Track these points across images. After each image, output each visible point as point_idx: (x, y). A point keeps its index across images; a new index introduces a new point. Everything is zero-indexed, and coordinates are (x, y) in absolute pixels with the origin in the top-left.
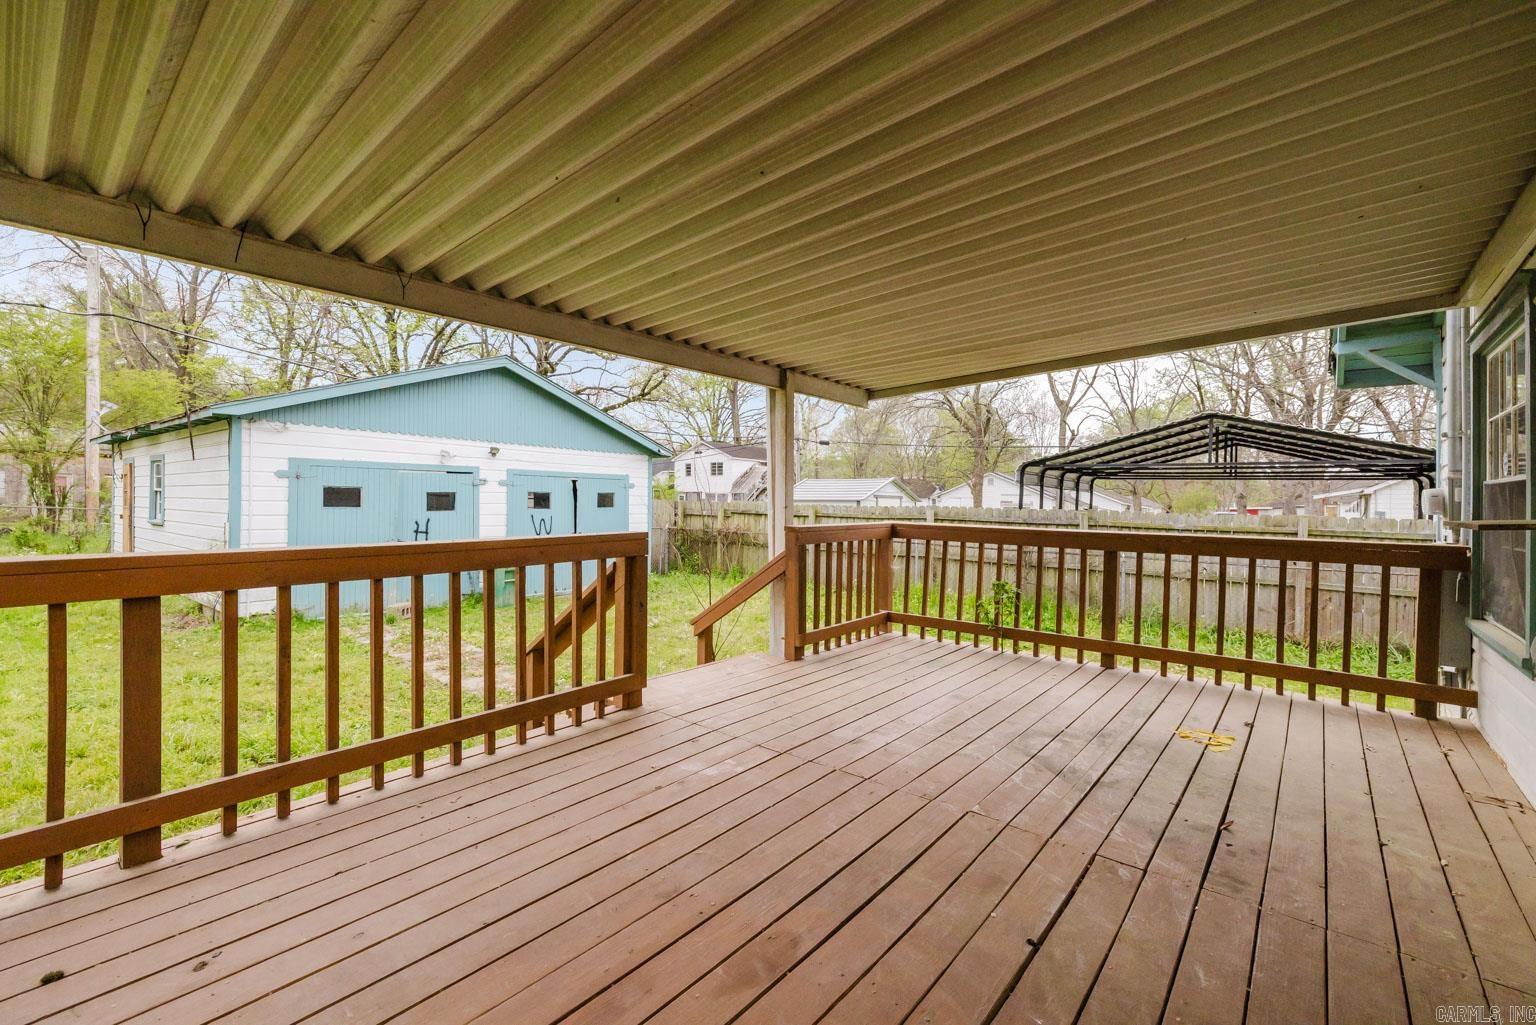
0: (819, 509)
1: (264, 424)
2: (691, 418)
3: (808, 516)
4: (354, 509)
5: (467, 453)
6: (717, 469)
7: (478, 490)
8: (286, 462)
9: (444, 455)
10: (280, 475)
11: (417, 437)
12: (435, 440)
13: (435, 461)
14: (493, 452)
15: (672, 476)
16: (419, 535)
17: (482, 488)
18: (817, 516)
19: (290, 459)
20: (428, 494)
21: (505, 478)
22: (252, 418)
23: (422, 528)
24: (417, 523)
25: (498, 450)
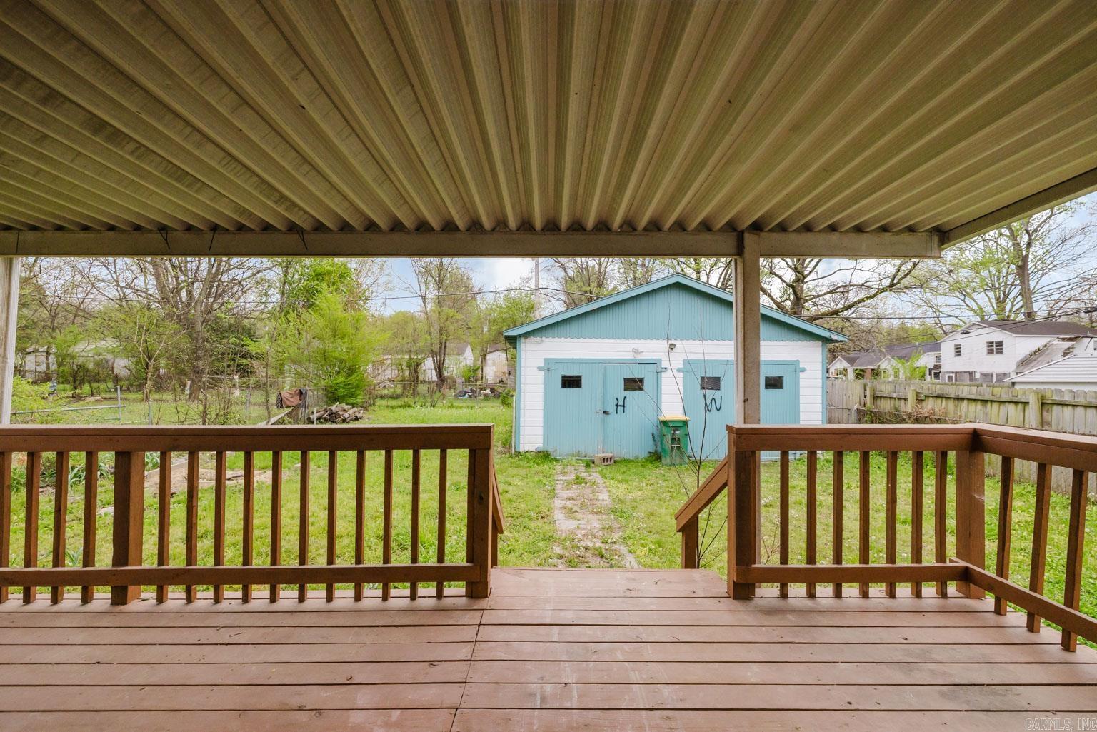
0: (1048, 395)
1: (532, 339)
2: (968, 300)
3: (1028, 403)
4: (577, 389)
5: (652, 349)
6: (995, 348)
7: (661, 375)
8: (543, 360)
9: (636, 351)
10: (540, 368)
11: (618, 340)
12: (630, 341)
13: (629, 356)
14: (672, 347)
15: (938, 358)
16: (619, 407)
17: (663, 374)
18: (1043, 404)
19: (545, 359)
20: (625, 379)
21: (682, 366)
22: (526, 335)
23: (621, 403)
24: (617, 399)
25: (674, 345)
